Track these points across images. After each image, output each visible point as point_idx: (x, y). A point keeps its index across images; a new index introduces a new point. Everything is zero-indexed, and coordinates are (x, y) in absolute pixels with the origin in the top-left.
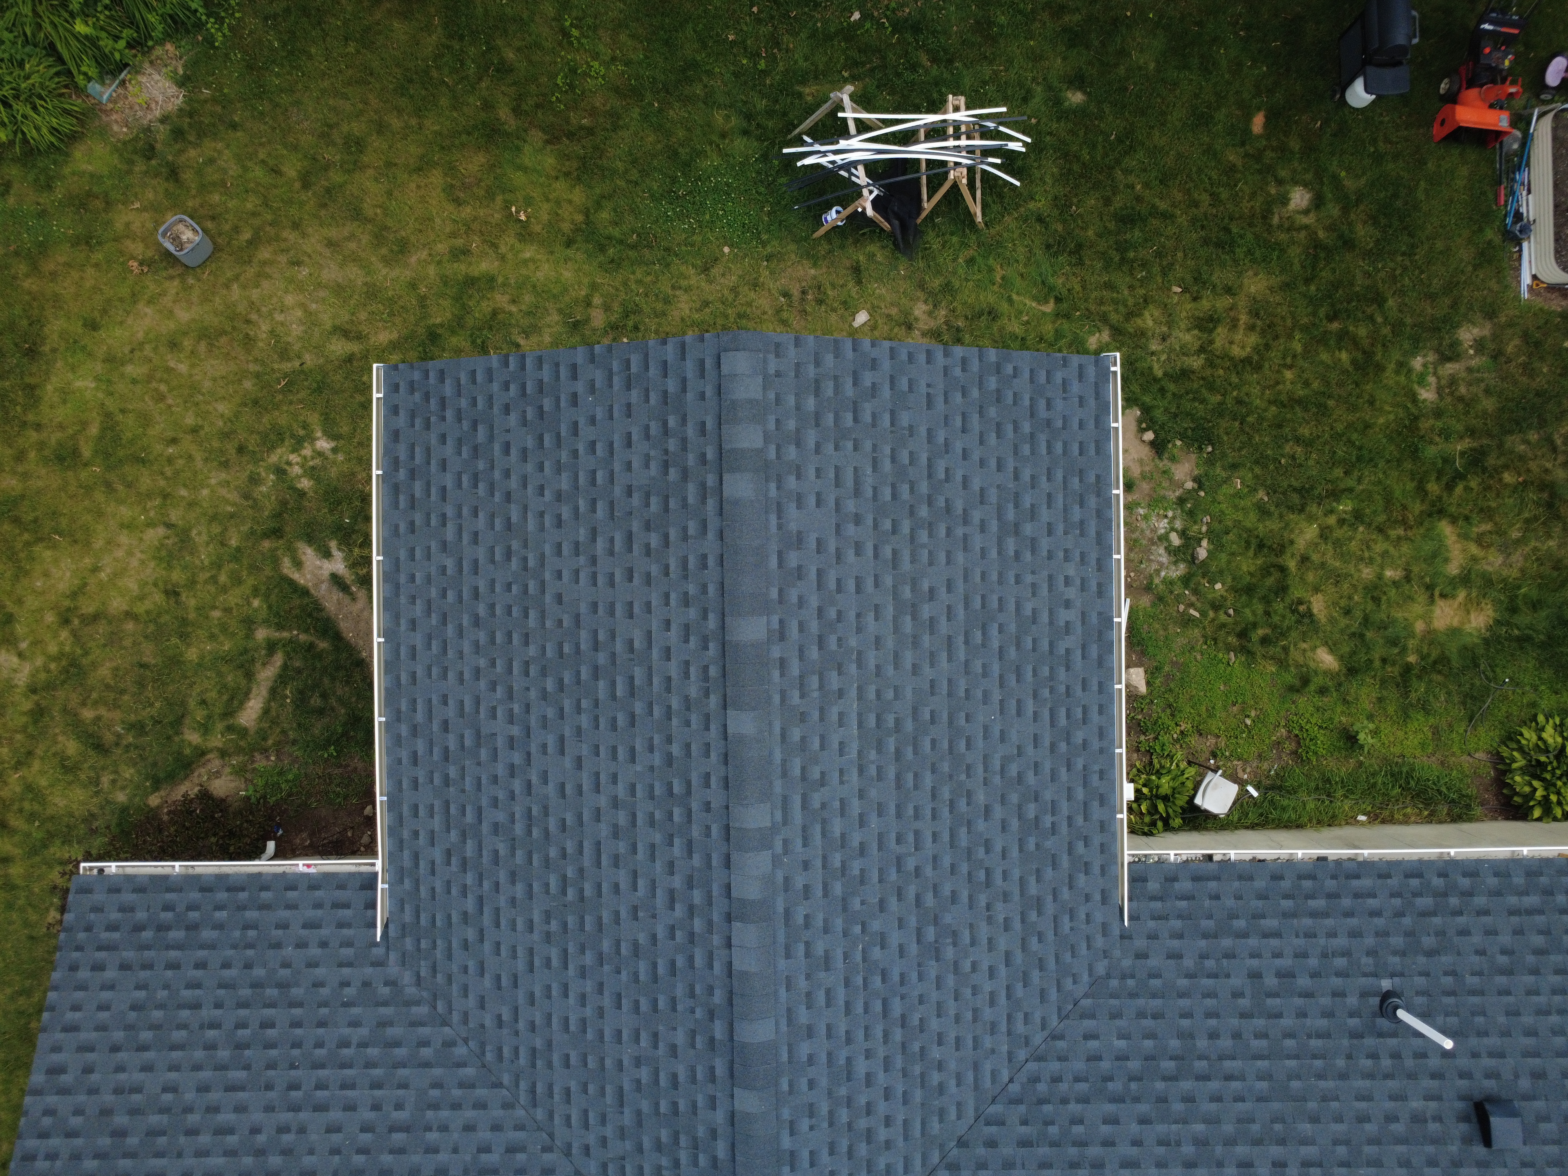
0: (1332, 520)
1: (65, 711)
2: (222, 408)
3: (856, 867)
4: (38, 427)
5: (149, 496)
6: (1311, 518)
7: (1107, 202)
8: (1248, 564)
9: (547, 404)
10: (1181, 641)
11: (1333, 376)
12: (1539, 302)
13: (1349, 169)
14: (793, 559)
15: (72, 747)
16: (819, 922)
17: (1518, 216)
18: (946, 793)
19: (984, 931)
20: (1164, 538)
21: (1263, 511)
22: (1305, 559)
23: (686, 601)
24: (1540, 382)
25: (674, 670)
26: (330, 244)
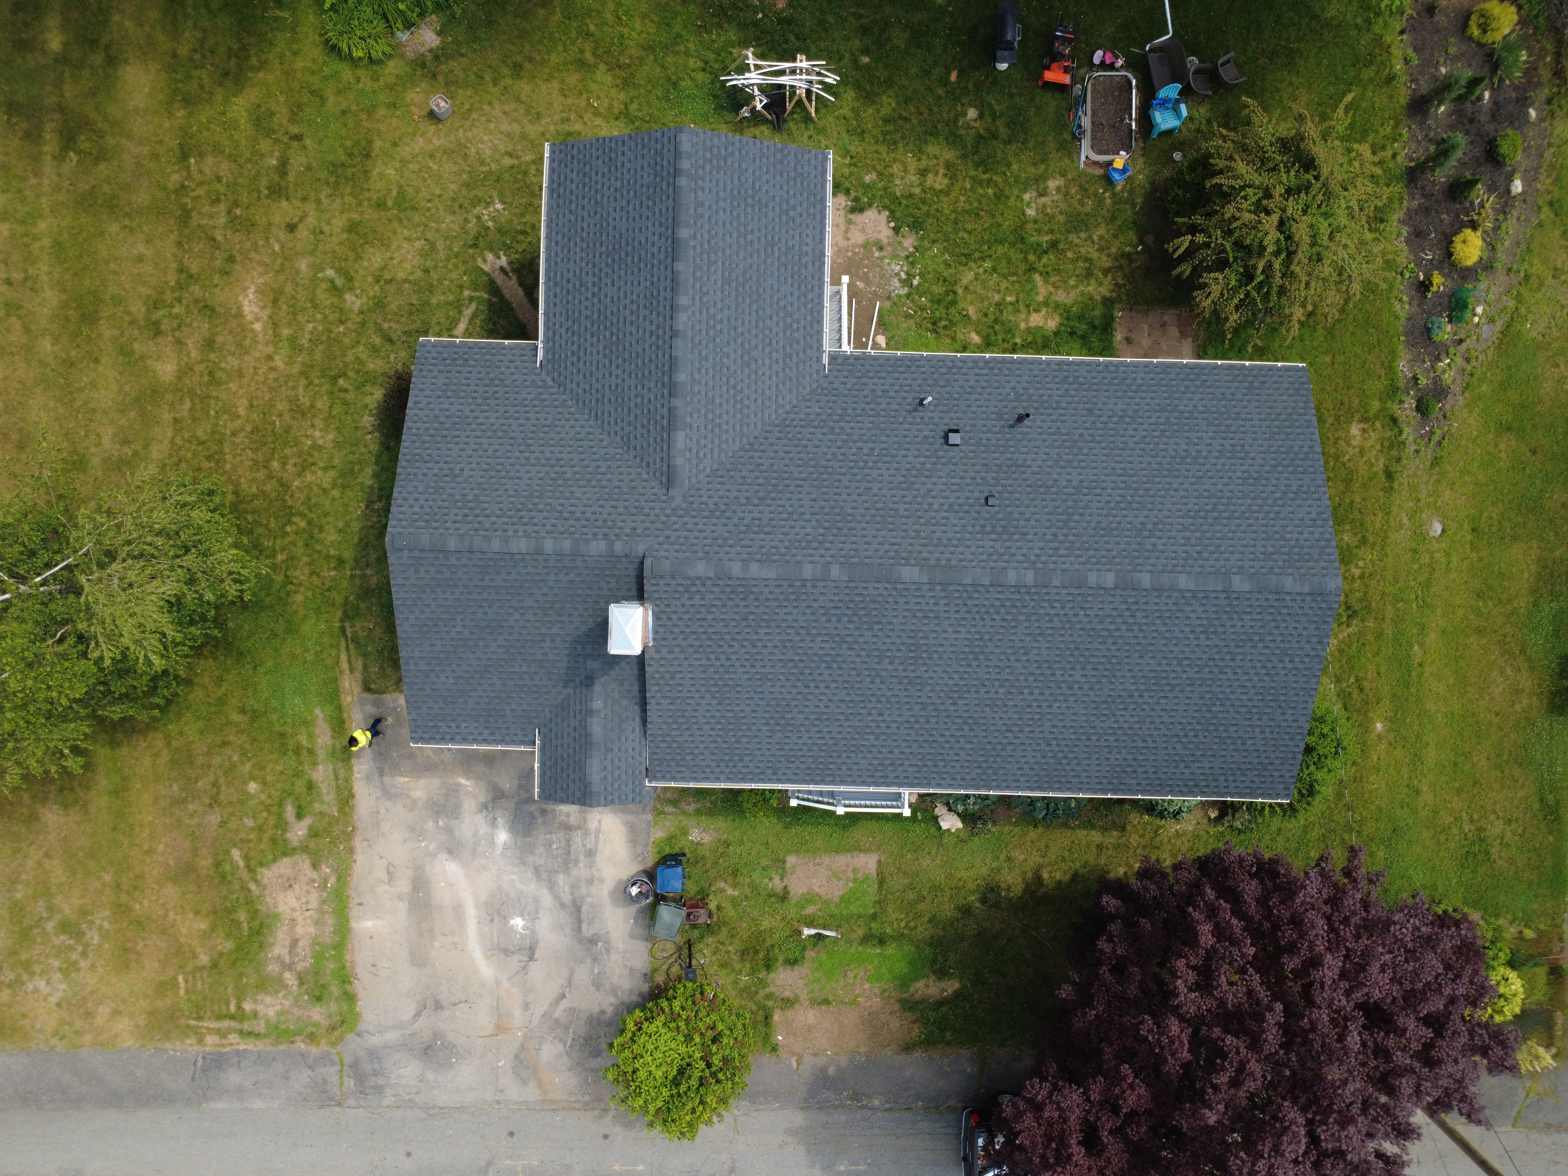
0: (981, 271)
1: (376, 323)
2: (453, 187)
3: (718, 327)
4: (369, 190)
5: (418, 225)
6: (970, 269)
7: (878, 111)
8: (938, 289)
9: (613, 155)
10: (904, 325)
11: (984, 201)
12: (1090, 170)
13: (997, 100)
14: (700, 210)
15: (378, 341)
16: (704, 343)
17: (1080, 127)
18: (755, 307)
19: (767, 362)
20: (897, 274)
21: (948, 265)
22: (966, 288)
23: (661, 224)
24: (1088, 209)
25: (655, 250)
26: (505, 113)
